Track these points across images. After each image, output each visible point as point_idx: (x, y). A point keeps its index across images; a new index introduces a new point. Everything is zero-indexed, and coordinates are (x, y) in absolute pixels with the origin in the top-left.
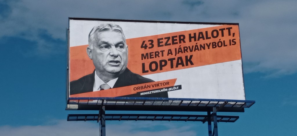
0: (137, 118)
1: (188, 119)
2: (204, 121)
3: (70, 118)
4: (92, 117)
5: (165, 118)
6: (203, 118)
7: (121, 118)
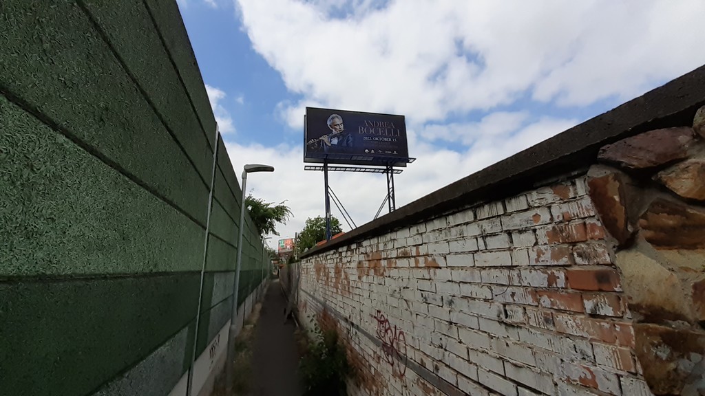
0: (345, 170)
1: (374, 171)
2: (383, 173)
3: (306, 168)
4: (319, 168)
5: (362, 170)
6: (382, 171)
7: (336, 169)
